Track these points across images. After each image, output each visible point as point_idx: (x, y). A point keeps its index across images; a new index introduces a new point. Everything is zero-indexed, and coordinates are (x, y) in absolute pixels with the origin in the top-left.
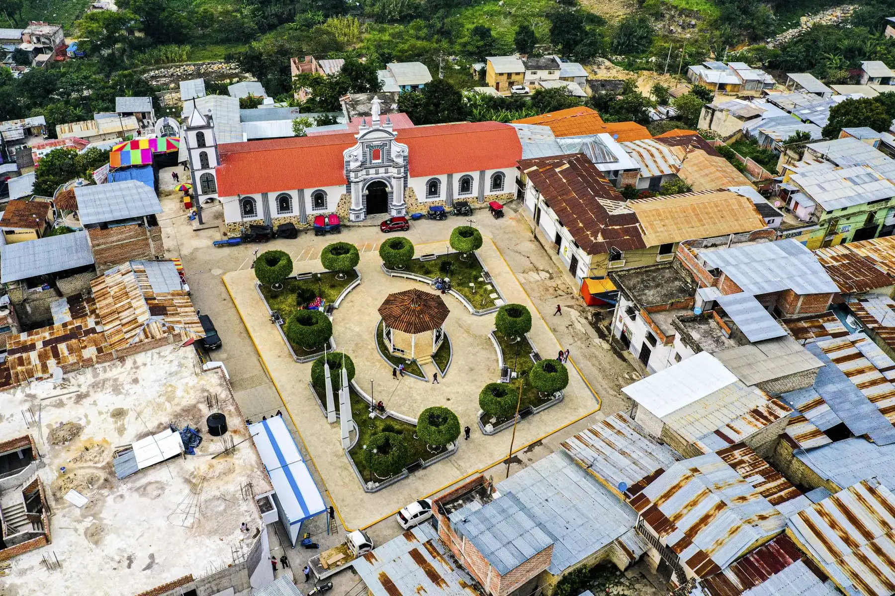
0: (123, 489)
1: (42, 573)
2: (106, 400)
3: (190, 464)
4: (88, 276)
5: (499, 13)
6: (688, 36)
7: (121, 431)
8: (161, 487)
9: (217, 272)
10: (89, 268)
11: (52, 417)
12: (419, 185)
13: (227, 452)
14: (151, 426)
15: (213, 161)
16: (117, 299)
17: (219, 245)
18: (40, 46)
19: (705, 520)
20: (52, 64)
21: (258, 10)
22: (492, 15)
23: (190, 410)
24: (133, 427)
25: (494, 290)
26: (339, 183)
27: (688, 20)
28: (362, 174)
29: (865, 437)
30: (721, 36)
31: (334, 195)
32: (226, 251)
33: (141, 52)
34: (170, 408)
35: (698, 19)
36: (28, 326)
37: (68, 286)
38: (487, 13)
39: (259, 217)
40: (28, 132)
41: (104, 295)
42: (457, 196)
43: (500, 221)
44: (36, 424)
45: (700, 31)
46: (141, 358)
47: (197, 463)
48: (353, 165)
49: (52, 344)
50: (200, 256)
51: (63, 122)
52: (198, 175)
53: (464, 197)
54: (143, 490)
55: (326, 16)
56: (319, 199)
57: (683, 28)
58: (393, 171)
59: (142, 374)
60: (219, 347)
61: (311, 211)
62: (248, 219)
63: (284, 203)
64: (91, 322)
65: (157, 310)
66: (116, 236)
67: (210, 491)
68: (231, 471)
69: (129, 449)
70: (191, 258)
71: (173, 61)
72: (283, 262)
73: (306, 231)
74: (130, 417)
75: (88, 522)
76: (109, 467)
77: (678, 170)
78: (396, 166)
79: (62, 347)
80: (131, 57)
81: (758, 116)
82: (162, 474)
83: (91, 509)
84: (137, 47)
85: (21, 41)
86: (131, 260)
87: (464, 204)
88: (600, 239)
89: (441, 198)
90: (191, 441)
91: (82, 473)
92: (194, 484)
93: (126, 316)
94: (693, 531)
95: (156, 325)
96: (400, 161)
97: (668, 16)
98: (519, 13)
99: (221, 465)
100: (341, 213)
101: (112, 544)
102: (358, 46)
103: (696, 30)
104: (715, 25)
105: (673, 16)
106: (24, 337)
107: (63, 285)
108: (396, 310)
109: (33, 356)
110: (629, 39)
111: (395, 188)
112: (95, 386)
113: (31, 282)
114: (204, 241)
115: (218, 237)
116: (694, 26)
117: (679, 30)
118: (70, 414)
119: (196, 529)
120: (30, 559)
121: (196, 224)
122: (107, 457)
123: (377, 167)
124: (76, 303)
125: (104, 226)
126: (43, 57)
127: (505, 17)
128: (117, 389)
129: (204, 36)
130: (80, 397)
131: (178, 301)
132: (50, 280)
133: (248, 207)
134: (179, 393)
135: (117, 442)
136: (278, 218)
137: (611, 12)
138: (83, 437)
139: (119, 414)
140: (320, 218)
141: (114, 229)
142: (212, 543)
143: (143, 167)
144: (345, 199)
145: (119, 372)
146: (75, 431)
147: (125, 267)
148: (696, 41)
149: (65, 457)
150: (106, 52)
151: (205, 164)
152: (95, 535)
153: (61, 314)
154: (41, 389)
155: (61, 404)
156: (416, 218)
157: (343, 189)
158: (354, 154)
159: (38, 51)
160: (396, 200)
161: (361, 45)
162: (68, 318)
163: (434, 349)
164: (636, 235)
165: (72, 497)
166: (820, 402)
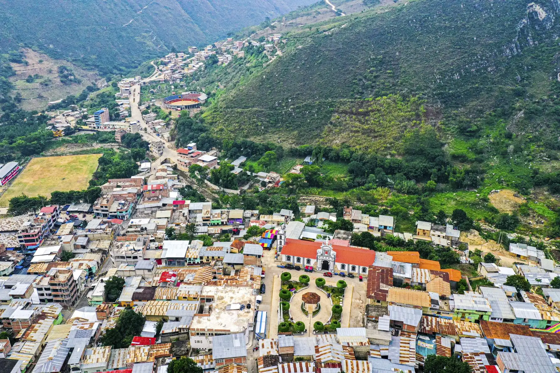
0: (226, 312)
1: (206, 321)
2: (231, 294)
3: (240, 312)
4: (241, 266)
5: (452, 198)
6: (538, 227)
7: (231, 301)
8: (233, 314)
9: (274, 274)
10: (242, 264)
11: (220, 294)
12: (339, 265)
13: (248, 312)
14: (237, 302)
15: (283, 244)
16: (245, 274)
17: (278, 267)
18: (271, 180)
19: (325, 354)
20: (273, 188)
21: (351, 179)
22: (448, 199)
23: (245, 302)
24: (233, 301)
25: (342, 301)
26: (314, 258)
27: (541, 219)
28: (321, 257)
29: (390, 360)
30: (553, 231)
31: (313, 261)
32: (280, 269)
33: (304, 189)
34: (242, 300)
35: (546, 220)
36: (225, 274)
37: (237, 267)
38: (447, 197)
39: (291, 262)
40: (252, 215)
41: (243, 272)
42: (351, 271)
43: (361, 282)
44: (216, 294)
45: (545, 226)
46: (242, 288)
47: (241, 312)
48: (319, 254)
49: (227, 280)
50: (272, 269)
51: (263, 214)
52: (278, 246)
53: (353, 272)
54: (229, 314)
55: (378, 186)
56: (309, 261)
57: (537, 223)
58: (330, 259)
59: (240, 291)
60: (264, 293)
61: (306, 264)
62: (288, 262)
63: (299, 260)
64: (237, 277)
65: (252, 279)
66: (250, 258)
67: (241, 318)
68: (247, 316)
69: (230, 305)
70: (269, 269)
71: (313, 194)
72: (288, 276)
73: (303, 269)
74: (233, 299)
75: (218, 315)
76: (225, 307)
77: (428, 282)
78: (331, 257)
79: (229, 281)
80: (299, 190)
81: (497, 272)
82: (234, 312)
83: (219, 313)
84: (303, 186)
85: (266, 178)
86: (252, 265)
87: (351, 274)
88: (373, 295)
89: (345, 271)
90: (242, 308)
91: (220, 306)
92: (239, 316)
93: (245, 278)
94: (322, 355)
95: (250, 282)
96: (333, 256)
97: (531, 216)
98: (461, 200)
99: (246, 314)
100: (314, 267)
101: (220, 320)
102: (384, 201)
103: (543, 225)
104: (553, 225)
105: (534, 216)
106: (223, 276)
107: (235, 266)
108: (306, 297)
109: (223, 281)
110: (504, 223)
111: (331, 264)
112: (230, 291)
113: (229, 264)
114: (275, 265)
115: (279, 265)
116: (542, 223)
117: (535, 223)
118: (223, 295)
119: (235, 324)
120: (206, 318)
121: (276, 259)
122: (226, 305)
123: (326, 256)
124: (237, 272)
125: (248, 255)
126: (270, 185)
127: (454, 201)
128: (234, 293)
129: (328, 186)
130: (226, 292)
131: (258, 278)
132: (233, 265)
133: (289, 258)
134: (245, 298)
135: (229, 303)
136: (296, 264)
137: (504, 208)
138: (224, 300)
139: (232, 298)
140: (307, 267)
141: (250, 256)
142: (237, 327)
143: (270, 239)
144: (316, 263)
145: (235, 289)
146: (222, 298)
147: (250, 266)
148: (541, 230)
149: (219, 302)
150: (291, 187)
151: (281, 244)
152: (218, 318)
153: (233, 274)
154: (220, 288)
155: (222, 292)
156: (336, 274)
157: (315, 260)
158: (320, 251)
159: (270, 182)
160: (331, 267)
161: (386, 201)
162: (234, 275)
163: (314, 310)
164: (385, 297)
165: (217, 310)
166: (387, 350)
